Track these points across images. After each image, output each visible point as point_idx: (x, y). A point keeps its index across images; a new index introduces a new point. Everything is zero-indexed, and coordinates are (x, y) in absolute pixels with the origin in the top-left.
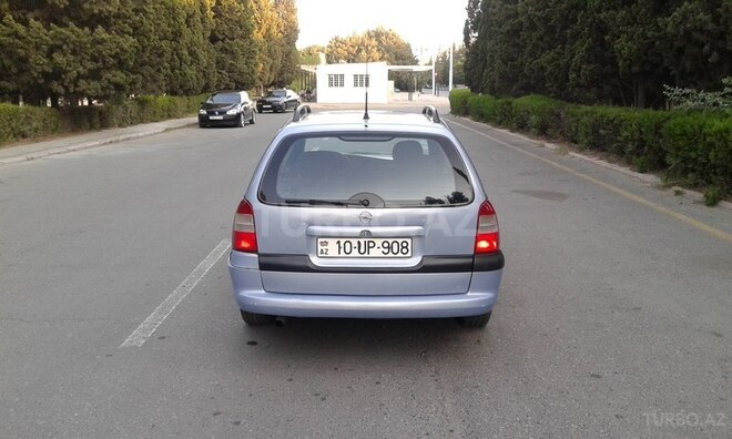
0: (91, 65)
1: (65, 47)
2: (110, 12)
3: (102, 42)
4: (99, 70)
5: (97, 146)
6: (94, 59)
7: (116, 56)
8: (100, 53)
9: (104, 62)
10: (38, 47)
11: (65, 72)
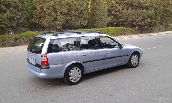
0: (141, 18)
1: (135, 15)
2: (147, 5)
3: (144, 13)
4: (144, 19)
5: (140, 37)
6: (142, 17)
7: (148, 16)
8: (144, 15)
9: (145, 17)
10: (129, 15)
11: (135, 20)
